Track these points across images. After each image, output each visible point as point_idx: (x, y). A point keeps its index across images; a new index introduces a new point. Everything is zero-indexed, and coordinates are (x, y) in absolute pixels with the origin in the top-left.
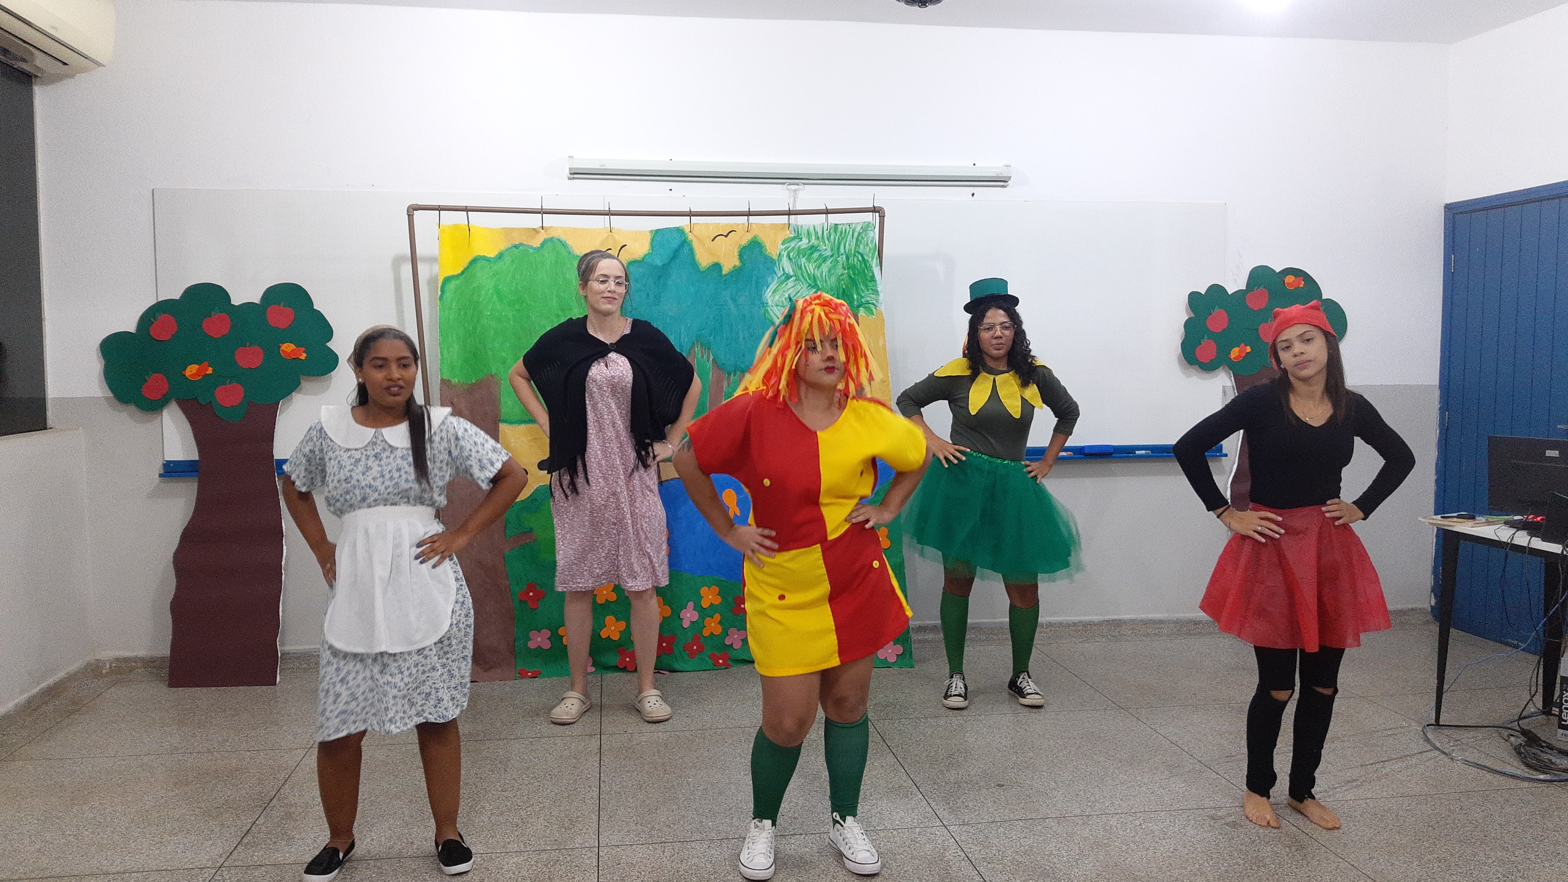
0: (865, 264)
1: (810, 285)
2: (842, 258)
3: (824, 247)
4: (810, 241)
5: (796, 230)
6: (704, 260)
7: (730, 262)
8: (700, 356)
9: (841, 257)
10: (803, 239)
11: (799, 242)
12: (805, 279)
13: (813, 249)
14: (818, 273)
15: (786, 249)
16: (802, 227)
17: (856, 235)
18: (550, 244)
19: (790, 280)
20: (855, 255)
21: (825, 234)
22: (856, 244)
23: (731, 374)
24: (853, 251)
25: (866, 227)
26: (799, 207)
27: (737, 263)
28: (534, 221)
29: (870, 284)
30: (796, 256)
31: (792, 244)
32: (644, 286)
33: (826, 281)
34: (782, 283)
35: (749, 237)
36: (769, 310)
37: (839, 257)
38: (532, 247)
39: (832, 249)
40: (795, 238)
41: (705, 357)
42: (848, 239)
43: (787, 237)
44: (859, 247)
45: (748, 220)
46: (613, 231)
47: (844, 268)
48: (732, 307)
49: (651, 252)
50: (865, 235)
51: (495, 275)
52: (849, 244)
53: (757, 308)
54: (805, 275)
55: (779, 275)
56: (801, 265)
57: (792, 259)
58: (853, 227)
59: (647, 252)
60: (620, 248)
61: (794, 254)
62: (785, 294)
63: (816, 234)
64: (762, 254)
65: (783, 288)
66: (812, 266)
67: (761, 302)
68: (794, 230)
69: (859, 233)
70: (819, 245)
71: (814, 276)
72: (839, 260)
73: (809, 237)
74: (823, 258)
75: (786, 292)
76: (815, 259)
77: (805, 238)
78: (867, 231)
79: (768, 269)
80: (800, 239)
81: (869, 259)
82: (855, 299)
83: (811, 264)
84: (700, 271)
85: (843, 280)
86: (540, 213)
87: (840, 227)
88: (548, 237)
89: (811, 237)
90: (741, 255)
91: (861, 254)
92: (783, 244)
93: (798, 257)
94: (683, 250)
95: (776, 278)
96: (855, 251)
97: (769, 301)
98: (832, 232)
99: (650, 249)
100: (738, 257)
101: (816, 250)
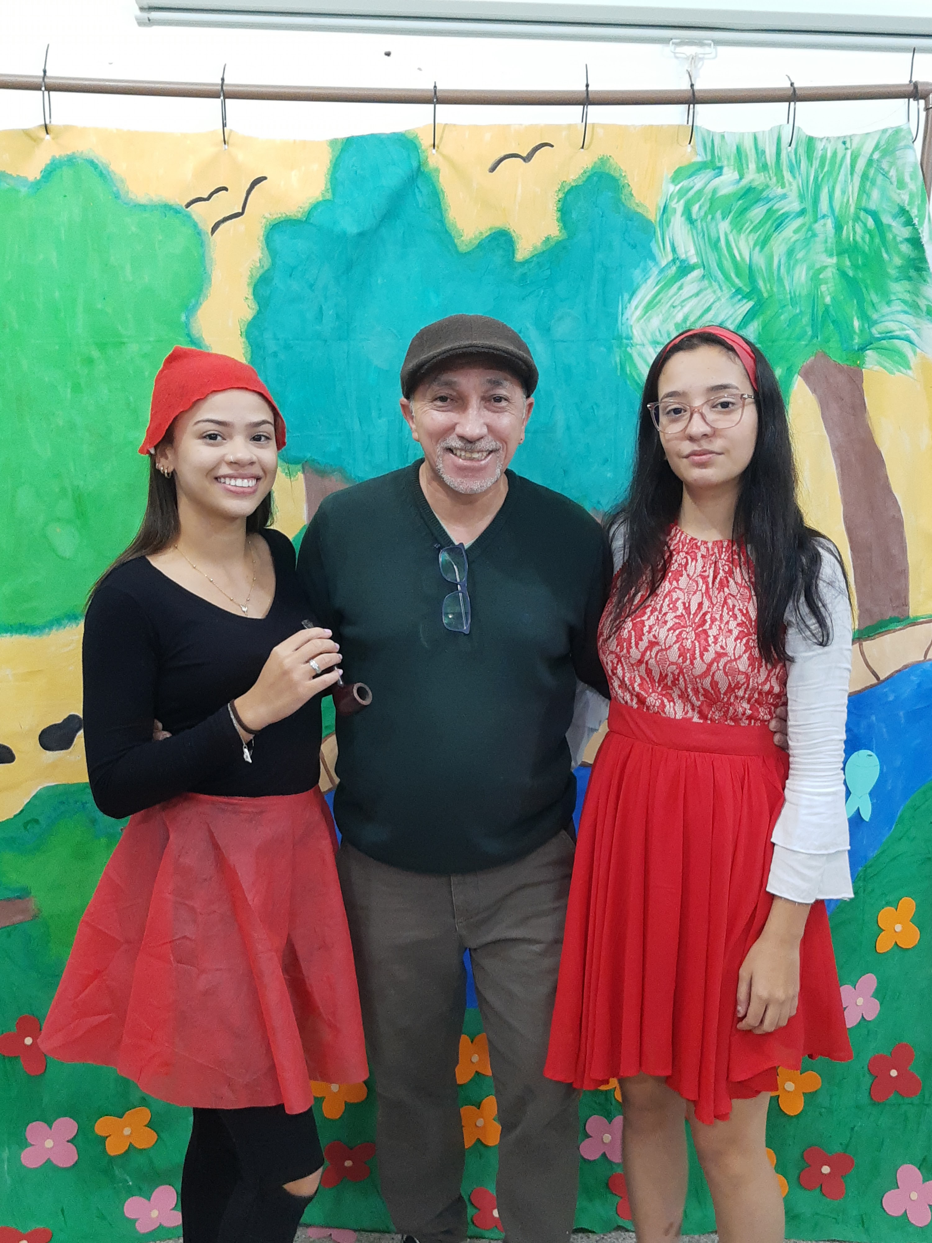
0: (884, 241)
1: (739, 291)
2: (825, 225)
4: (743, 175)
5: (709, 144)
6: (468, 222)
7: (535, 229)
9: (822, 222)
10: (725, 170)
11: (718, 175)
12: (727, 278)
14: (760, 260)
15: (682, 193)
16: (723, 137)
17: (861, 165)
18: (67, 173)
19: (691, 277)
21: (783, 156)
22: (862, 190)
24: (852, 209)
25: (889, 145)
27: (552, 229)
28: (24, 109)
29: (895, 286)
30: (706, 215)
31: (699, 182)
32: (311, 286)
33: (780, 280)
34: (669, 285)
35: (586, 161)
36: (635, 355)
37: (816, 221)
38: (23, 180)
39: (802, 197)
40: (703, 166)
42: (841, 177)
43: (685, 163)
44: (869, 196)
45: (584, 116)
46: (230, 142)
48: (540, 348)
49: (329, 196)
50: (891, 164)
52: (843, 191)
53: (603, 349)
54: (728, 264)
55: (664, 263)
56: (719, 238)
57: (696, 220)
58: (854, 145)
59: (321, 199)
60: (248, 186)
61: (700, 208)
62: (674, 314)
63: (760, 156)
64: (622, 209)
65: (671, 298)
66: (747, 240)
67: (616, 334)
68: (705, 144)
69: (870, 162)
70: (768, 186)
71: (750, 267)
72: (817, 227)
73: (742, 165)
74: (777, 218)
75: (680, 307)
76: (754, 224)
77: (728, 166)
78: (893, 151)
79: (635, 248)
80: (717, 171)
81: (894, 224)
82: (857, 331)
83: (743, 236)
84: (457, 252)
85: (826, 283)
86: (35, 87)
87: (820, 146)
88: (63, 153)
89: (745, 166)
90: (565, 209)
91: (875, 215)
92: (676, 178)
93: (710, 217)
94: (414, 194)
95: (655, 271)
96: (859, 208)
97: (634, 331)
98: (802, 151)
99: (327, 190)
100: (556, 215)
101: (760, 200)
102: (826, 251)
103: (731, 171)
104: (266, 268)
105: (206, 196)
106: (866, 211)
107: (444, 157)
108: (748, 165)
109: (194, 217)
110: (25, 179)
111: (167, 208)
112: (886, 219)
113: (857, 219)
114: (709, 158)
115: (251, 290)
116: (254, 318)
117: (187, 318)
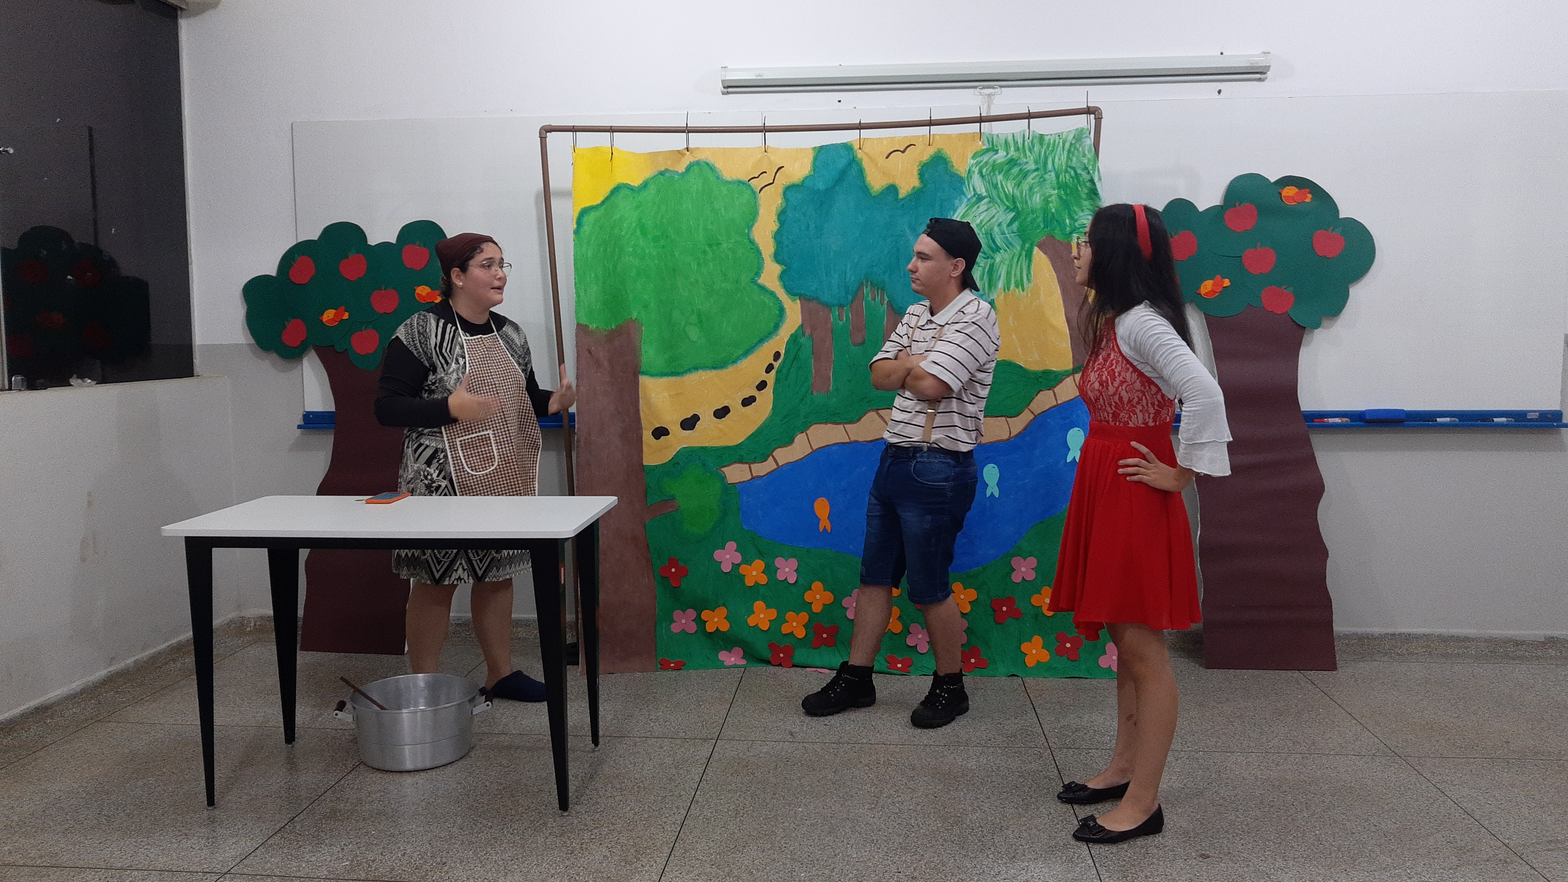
0: (1079, 181)
1: (1008, 208)
2: (1050, 175)
3: (1025, 160)
4: (1008, 154)
5: (991, 140)
6: (876, 182)
7: (908, 183)
8: (870, 299)
9: (1049, 172)
10: (999, 151)
11: (995, 154)
12: (1002, 202)
13: (1012, 163)
14: (1017, 193)
15: (977, 163)
16: (998, 136)
17: (1067, 145)
18: (696, 168)
19: (983, 202)
21: (1026, 143)
22: (1068, 158)
24: (1064, 167)
25: (1079, 136)
26: (994, 112)
27: (916, 182)
28: (677, 141)
29: (1085, 203)
30: (990, 172)
31: (985, 158)
33: (1026, 202)
34: (973, 206)
35: (930, 152)
37: (1045, 173)
39: (1036, 162)
40: (988, 150)
41: (878, 299)
42: (1058, 152)
43: (979, 149)
44: (1071, 160)
45: (929, 131)
46: (768, 152)
47: (1053, 188)
49: (812, 173)
50: (1080, 145)
51: (637, 207)
52: (1060, 159)
54: (1002, 195)
55: (969, 196)
56: (997, 184)
57: (985, 176)
58: (1064, 137)
59: (808, 174)
60: (776, 170)
61: (987, 170)
63: (1015, 144)
64: (949, 172)
65: (974, 212)
66: (1011, 184)
68: (988, 141)
69: (1071, 144)
71: (1013, 196)
72: (1046, 176)
73: (1007, 148)
74: (1024, 173)
75: (978, 217)
76: (1014, 176)
77: (1001, 149)
78: (1081, 139)
79: (955, 190)
80: (995, 152)
81: (1083, 173)
82: (1068, 224)
83: (1009, 182)
84: (871, 196)
85: (1052, 202)
86: (685, 132)
87: (1047, 138)
88: (694, 160)
90: (922, 174)
91: (1074, 169)
92: (973, 158)
93: (992, 174)
94: (852, 170)
95: (965, 200)
96: (1067, 166)
98: (1036, 141)
99: (811, 170)
100: (918, 177)
101: (1016, 165)
102: (1051, 187)
104: (783, 207)
105: (756, 176)
106: (1070, 167)
107: (865, 153)
108: (1010, 149)
109: (752, 185)
110: (677, 172)
111: (740, 182)
112: (1079, 171)
113: (1066, 171)
114: (991, 146)
115: (777, 218)
116: (778, 230)
117: (748, 231)
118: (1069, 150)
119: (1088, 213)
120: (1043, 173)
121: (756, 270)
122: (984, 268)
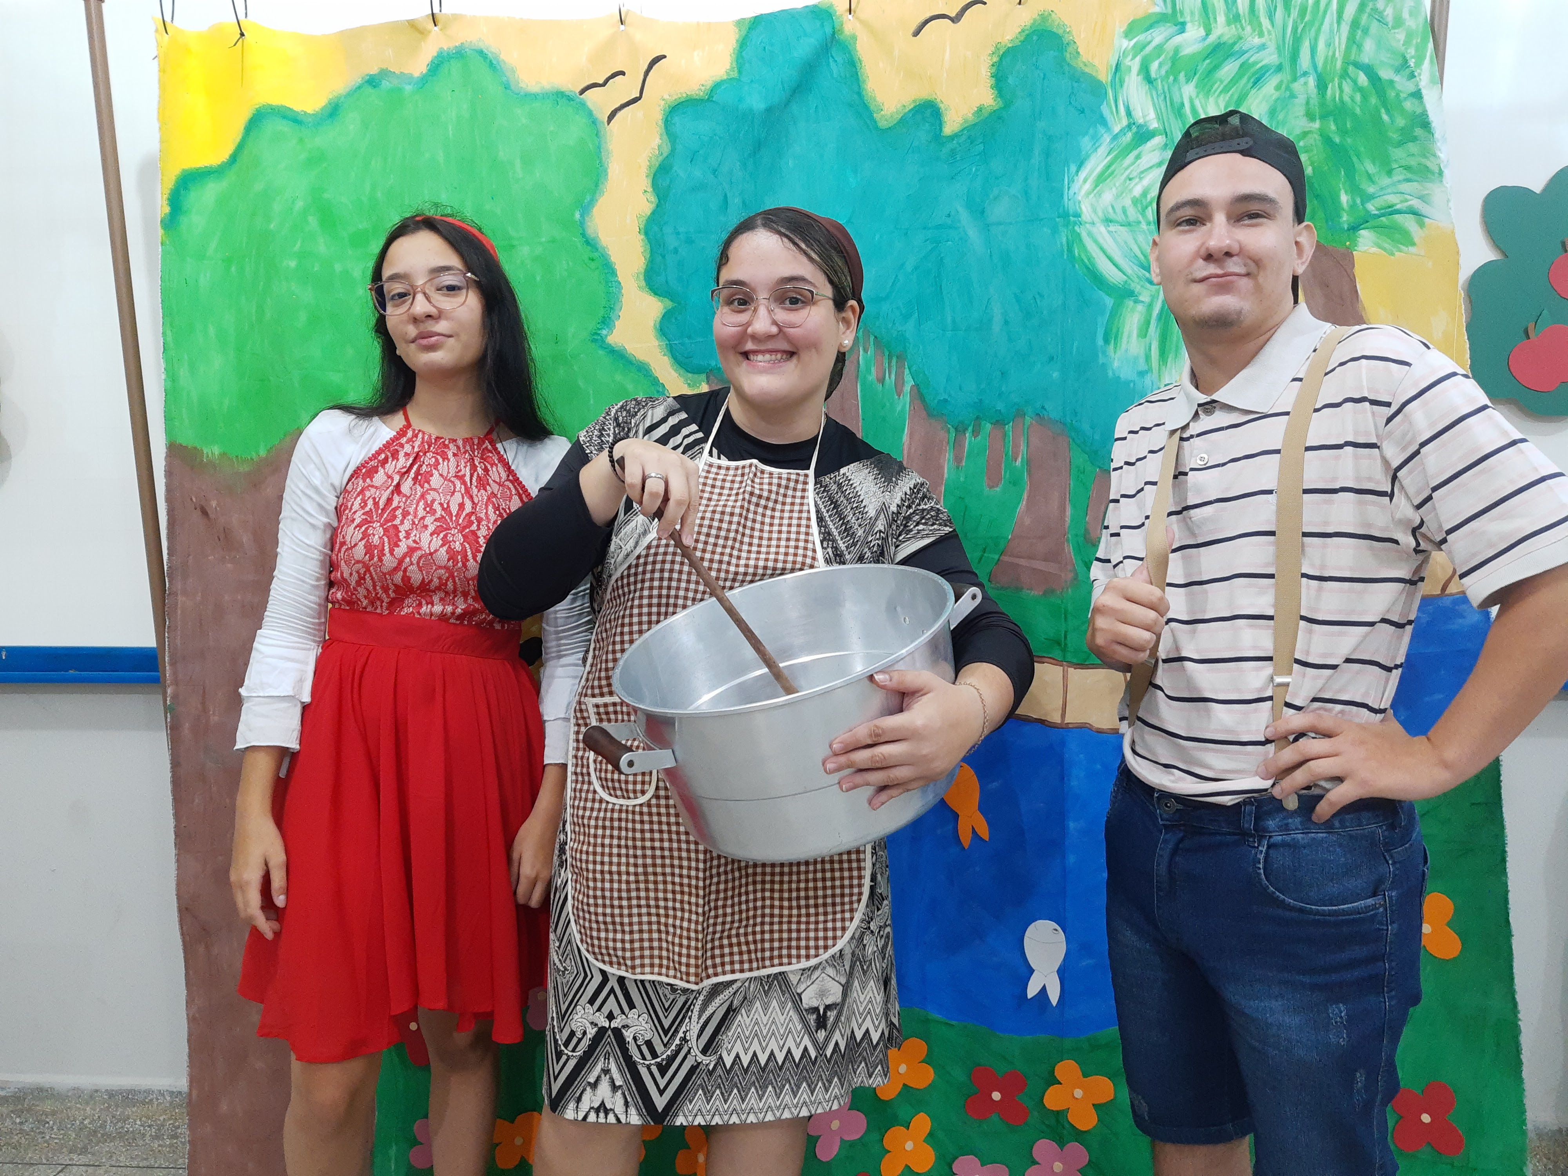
0: (1381, 95)
4: (1209, 31)
6: (889, 94)
7: (966, 99)
8: (872, 377)
9: (1302, 80)
10: (1189, 26)
11: (1177, 33)
15: (1138, 48)
17: (1350, 9)
18: (454, 64)
19: (1151, 144)
20: (1344, 75)
21: (1259, 3)
22: (1352, 41)
23: (966, 429)
24: (1340, 62)
27: (986, 98)
29: (1398, 154)
30: (1166, 73)
31: (1158, 36)
34: (1124, 153)
35: (1024, 21)
36: (1084, 235)
37: (1296, 76)
38: (409, 78)
39: (1278, 50)
40: (1162, 19)
42: (1326, 26)
43: (1140, 14)
44: (1361, 49)
46: (628, 21)
47: (1310, 116)
48: (973, 233)
49: (735, 74)
52: (1331, 43)
53: (1047, 229)
55: (1117, 129)
56: (1183, 104)
57: (1156, 79)
59: (725, 77)
60: (646, 67)
61: (1160, 66)
62: (1132, 185)
63: (1230, 6)
64: (1066, 68)
65: (1126, 169)
66: (1217, 103)
67: (1061, 210)
69: (1362, 5)
70: (1240, 38)
72: (1297, 86)
73: (1209, 19)
74: (1253, 75)
75: (1137, 180)
76: (1224, 84)
77: (1192, 20)
79: (1083, 112)
80: (1178, 27)
82: (1347, 205)
83: (1211, 100)
84: (877, 128)
85: (1310, 151)
88: (452, 45)
89: (1212, 20)
90: (1000, 75)
91: (1366, 68)
92: (1128, 35)
94: (828, 64)
95: (1107, 138)
96: (1349, 63)
97: (1083, 207)
99: (732, 69)
100: (993, 81)
101: (1232, 55)
102: (1307, 114)
103: (1196, 28)
104: (665, 155)
105: (601, 82)
106: (1358, 66)
107: (861, 22)
108: (1215, 18)
109: (589, 104)
110: (411, 76)
111: (560, 96)
112: (1385, 74)
114: (1170, 11)
115: (650, 181)
116: (653, 213)
117: (582, 216)
118: (1353, 22)
119: (1401, 178)
120: (1289, 78)
121: (602, 312)
122: (1150, 306)
